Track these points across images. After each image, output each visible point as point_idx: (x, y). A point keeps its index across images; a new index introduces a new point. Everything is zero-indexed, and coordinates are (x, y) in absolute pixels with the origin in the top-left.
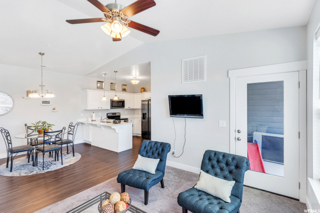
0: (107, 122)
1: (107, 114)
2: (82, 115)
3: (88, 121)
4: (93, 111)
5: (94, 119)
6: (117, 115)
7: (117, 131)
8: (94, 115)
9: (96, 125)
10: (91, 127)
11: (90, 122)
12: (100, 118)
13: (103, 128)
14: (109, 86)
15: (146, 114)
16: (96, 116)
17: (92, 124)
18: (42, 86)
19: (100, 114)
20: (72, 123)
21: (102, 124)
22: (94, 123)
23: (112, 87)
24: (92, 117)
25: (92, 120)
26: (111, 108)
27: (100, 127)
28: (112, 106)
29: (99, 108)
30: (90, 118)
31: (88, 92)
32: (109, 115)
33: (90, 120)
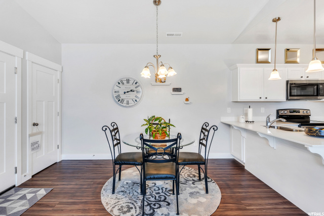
0: (281, 128)
1: (278, 111)
2: (229, 110)
3: (238, 122)
4: (249, 104)
5: (250, 119)
6: (301, 113)
8: (250, 111)
9: (254, 133)
10: (244, 134)
11: (243, 125)
12: (264, 119)
13: (272, 144)
14: (281, 55)
16: (254, 114)
17: (246, 130)
18: (157, 57)
19: (263, 110)
20: (206, 124)
21: (269, 132)
22: (250, 127)
23: (289, 56)
24: (246, 115)
25: (246, 121)
26: (287, 99)
27: (266, 138)
28: (291, 96)
29: (261, 98)
30: (244, 117)
31: (238, 68)
32: (281, 113)
33: (243, 120)
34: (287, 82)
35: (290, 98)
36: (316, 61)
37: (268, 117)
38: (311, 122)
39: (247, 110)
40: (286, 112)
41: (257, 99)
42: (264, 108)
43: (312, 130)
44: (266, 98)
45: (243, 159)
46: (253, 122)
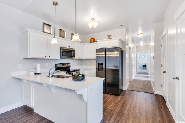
1: (56, 65)
2: (20, 66)
3: (29, 75)
4: (38, 60)
5: (38, 72)
6: (67, 66)
7: (85, 98)
8: (38, 66)
10: (33, 85)
11: (32, 77)
12: (48, 71)
14: (58, 32)
15: (102, 64)
16: (41, 68)
19: (47, 64)
22: (38, 79)
23: (61, 34)
24: (35, 68)
25: (35, 74)
26: (61, 58)
27: (49, 87)
28: (62, 56)
29: (46, 56)
30: (33, 70)
31: (29, 32)
32: (58, 66)
33: (32, 73)
34: (61, 48)
35: (62, 57)
36: (76, 34)
37: (51, 70)
38: (71, 70)
39: (36, 65)
40: (60, 65)
41: (43, 57)
42: (48, 63)
43: (75, 77)
44: (49, 57)
45: (32, 105)
46: (40, 73)
